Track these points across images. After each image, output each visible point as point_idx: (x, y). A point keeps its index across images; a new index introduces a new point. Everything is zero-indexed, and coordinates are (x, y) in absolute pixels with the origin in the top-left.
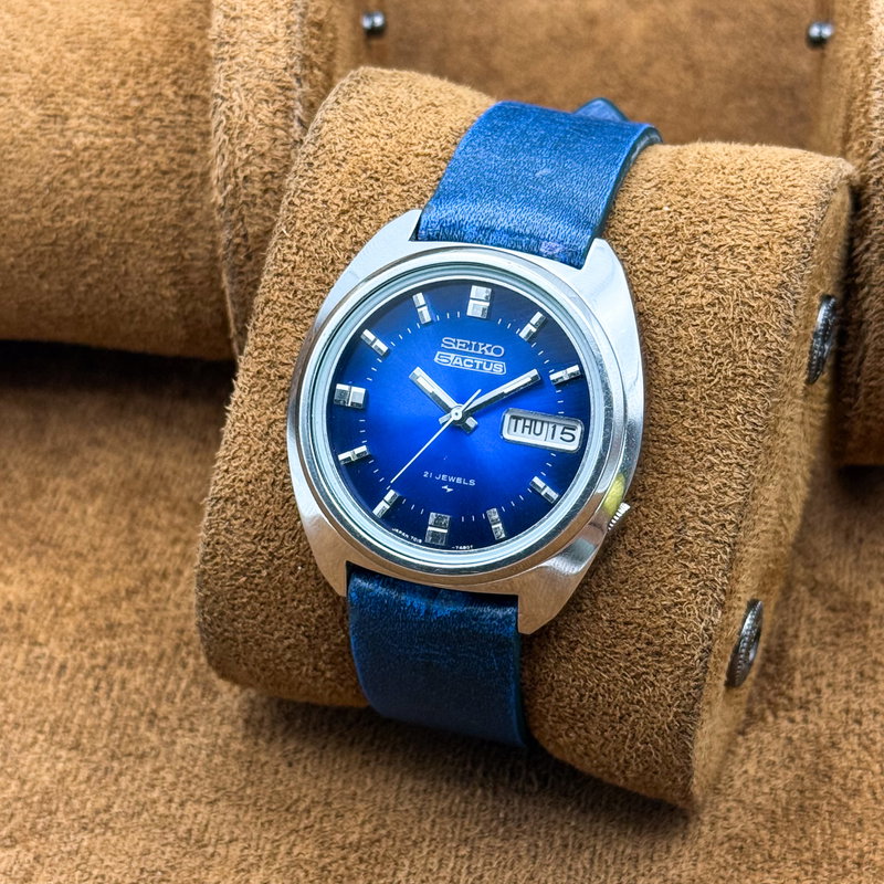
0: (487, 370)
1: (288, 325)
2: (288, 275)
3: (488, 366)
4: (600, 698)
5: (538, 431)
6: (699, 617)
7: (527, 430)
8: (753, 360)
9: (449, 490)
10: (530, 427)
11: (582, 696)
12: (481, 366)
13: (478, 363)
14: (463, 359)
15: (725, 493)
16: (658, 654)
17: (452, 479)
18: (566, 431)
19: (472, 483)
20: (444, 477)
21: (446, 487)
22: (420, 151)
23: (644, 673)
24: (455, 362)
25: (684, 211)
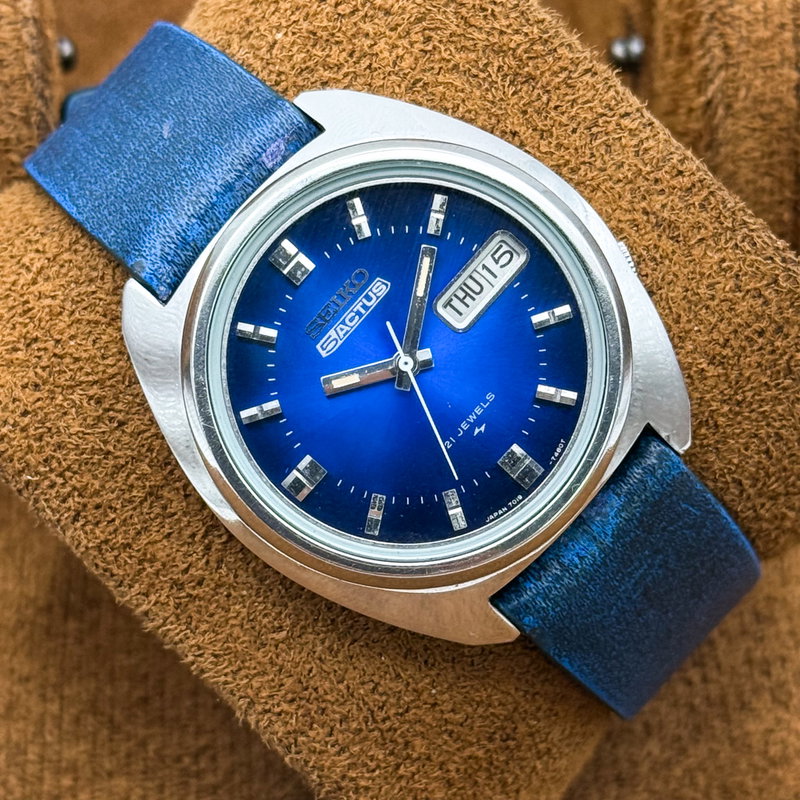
0: (373, 303)
1: (144, 539)
2: (85, 506)
3: (369, 298)
4: (783, 431)
5: (477, 288)
6: (766, 259)
7: (468, 300)
8: (517, 32)
9: (483, 428)
10: (467, 294)
11: (767, 452)
12: (364, 307)
13: (359, 307)
14: (343, 323)
15: (646, 150)
16: (779, 329)
17: (472, 418)
18: (496, 256)
19: (490, 397)
20: (464, 426)
21: (477, 431)
22: (30, 276)
23: (788, 361)
24: (341, 334)
25: (293, 18)
